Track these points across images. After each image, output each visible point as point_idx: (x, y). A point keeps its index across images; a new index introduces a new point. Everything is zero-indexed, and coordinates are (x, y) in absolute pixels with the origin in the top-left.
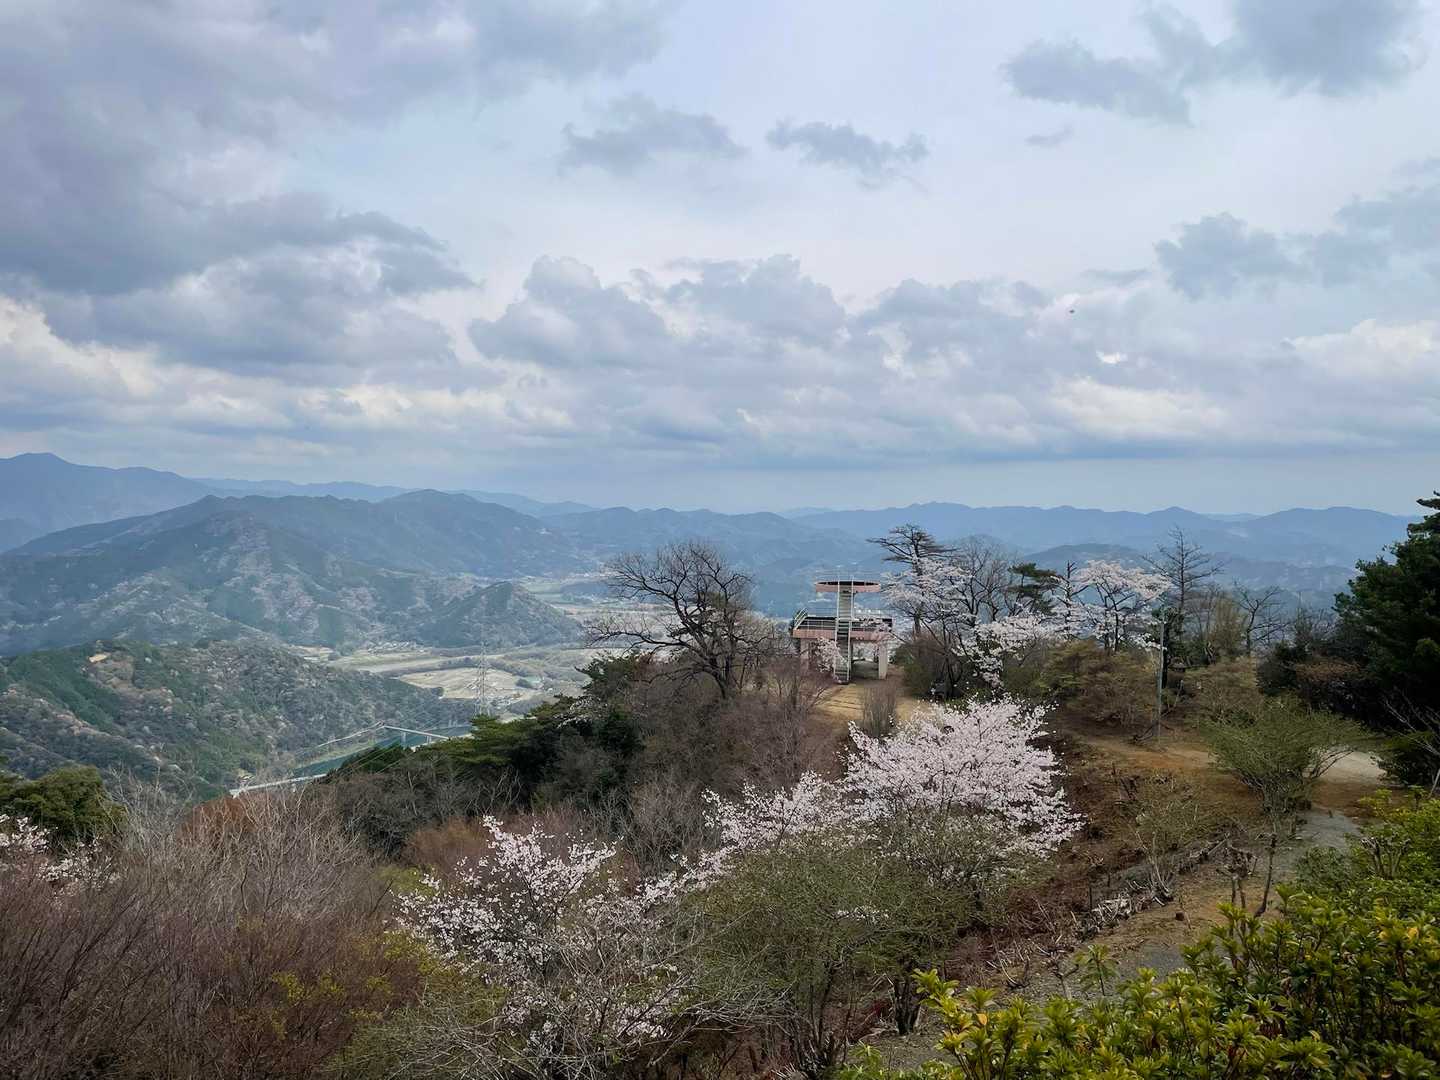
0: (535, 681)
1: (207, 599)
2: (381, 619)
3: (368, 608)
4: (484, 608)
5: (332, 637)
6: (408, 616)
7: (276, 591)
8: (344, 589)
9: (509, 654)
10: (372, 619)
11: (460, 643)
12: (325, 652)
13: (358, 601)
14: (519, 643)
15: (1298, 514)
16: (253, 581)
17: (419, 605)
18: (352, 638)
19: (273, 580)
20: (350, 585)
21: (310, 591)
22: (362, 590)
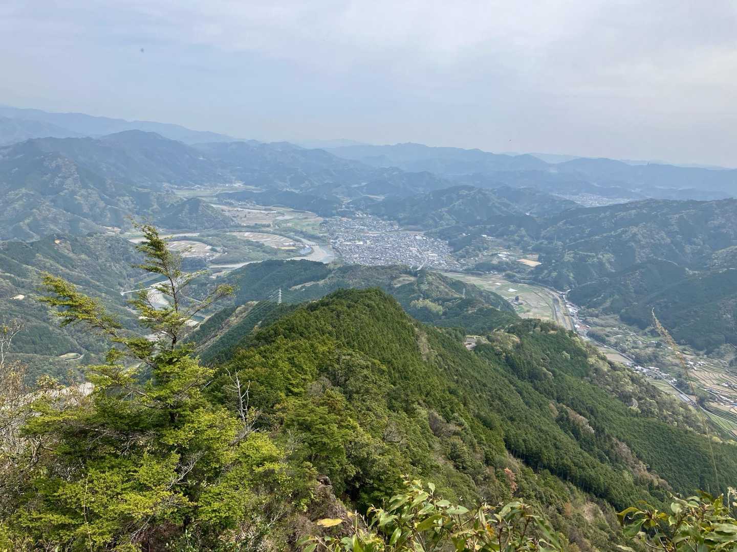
0: (218, 249)
1: (52, 201)
2: (138, 213)
3: (130, 207)
4: (187, 211)
5: (118, 223)
6: (150, 212)
7: (86, 198)
8: (117, 197)
9: (203, 233)
10: (133, 213)
11: (178, 227)
12: (117, 230)
13: (125, 202)
14: (206, 228)
15: (584, 161)
16: (73, 193)
17: (155, 207)
18: (128, 223)
19: (83, 191)
20: (120, 195)
21: (102, 199)
22: (126, 198)
